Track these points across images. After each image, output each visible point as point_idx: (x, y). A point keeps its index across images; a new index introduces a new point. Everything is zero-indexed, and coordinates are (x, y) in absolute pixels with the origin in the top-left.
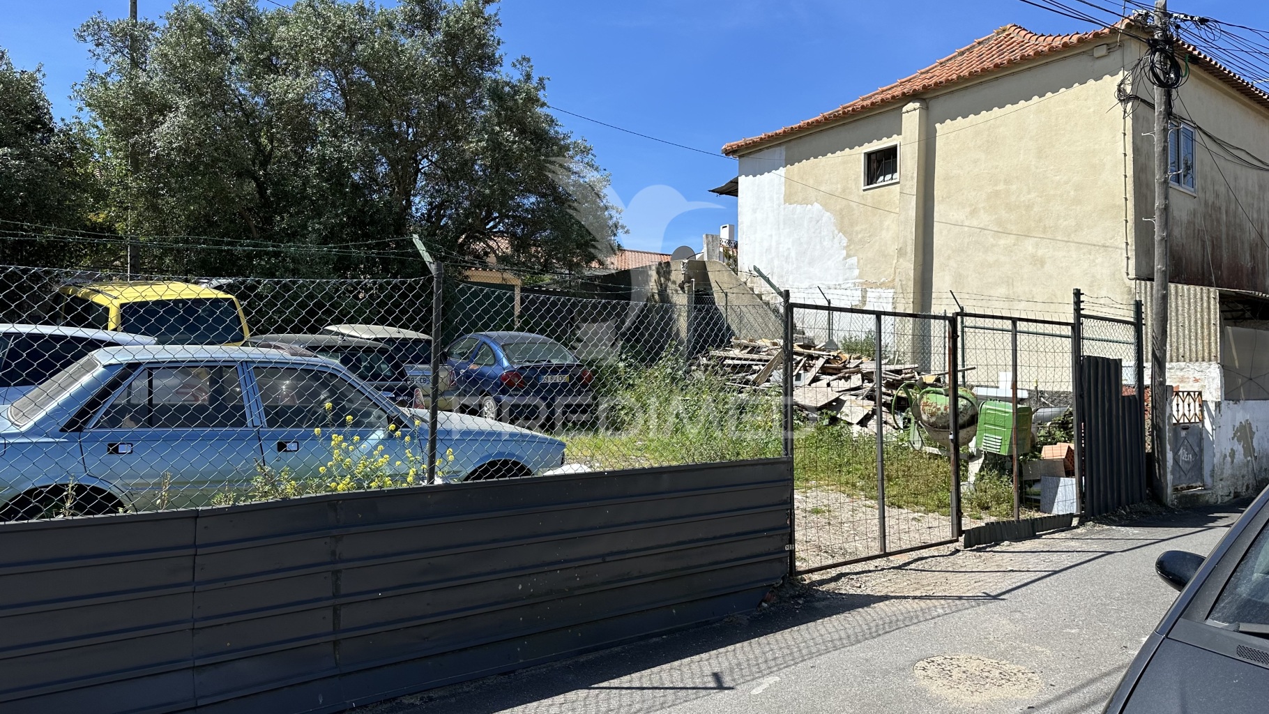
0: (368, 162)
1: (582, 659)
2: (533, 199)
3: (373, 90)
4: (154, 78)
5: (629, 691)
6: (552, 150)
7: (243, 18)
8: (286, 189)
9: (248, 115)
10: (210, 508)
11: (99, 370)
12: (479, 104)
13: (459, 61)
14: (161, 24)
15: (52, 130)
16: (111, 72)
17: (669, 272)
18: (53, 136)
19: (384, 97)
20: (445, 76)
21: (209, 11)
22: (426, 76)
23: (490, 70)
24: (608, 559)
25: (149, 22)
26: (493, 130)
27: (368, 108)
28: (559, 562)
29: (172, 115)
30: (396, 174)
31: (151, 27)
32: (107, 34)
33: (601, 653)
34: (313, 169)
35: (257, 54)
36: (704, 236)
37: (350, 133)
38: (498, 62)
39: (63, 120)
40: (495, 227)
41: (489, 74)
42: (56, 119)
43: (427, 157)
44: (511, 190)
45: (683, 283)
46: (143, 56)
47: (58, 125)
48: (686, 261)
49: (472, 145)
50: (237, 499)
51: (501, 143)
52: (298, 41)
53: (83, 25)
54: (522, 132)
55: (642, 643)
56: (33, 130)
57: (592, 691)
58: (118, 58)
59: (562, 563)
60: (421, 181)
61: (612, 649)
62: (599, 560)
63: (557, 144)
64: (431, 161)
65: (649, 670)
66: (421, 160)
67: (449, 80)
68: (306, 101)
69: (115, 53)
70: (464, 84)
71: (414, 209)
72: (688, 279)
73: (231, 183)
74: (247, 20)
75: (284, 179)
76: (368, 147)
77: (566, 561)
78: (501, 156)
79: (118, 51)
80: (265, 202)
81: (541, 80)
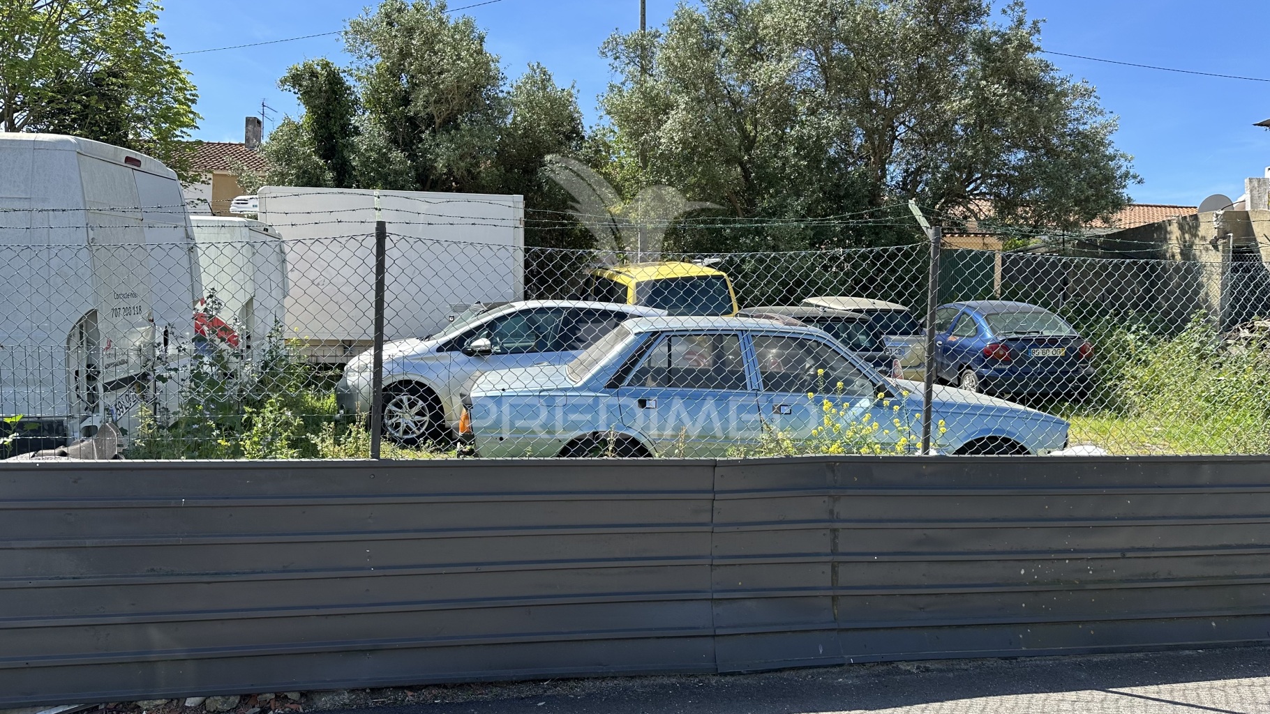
0: (845, 135)
1: (1096, 659)
2: (1021, 155)
3: (852, 63)
4: (659, 82)
5: (1157, 703)
6: (1048, 99)
7: (731, 13)
8: (768, 170)
9: (735, 104)
10: (726, 459)
11: (631, 338)
12: (962, 59)
13: (941, 17)
14: (664, 31)
15: (583, 138)
16: (626, 81)
17: (1197, 227)
18: (585, 142)
19: (863, 68)
20: (926, 36)
21: (702, 11)
22: (906, 38)
23: (976, 22)
24: (1128, 555)
25: (653, 31)
26: (978, 85)
27: (847, 81)
28: (1068, 551)
29: (673, 112)
30: (873, 143)
31: (656, 35)
32: (623, 47)
33: (1118, 656)
34: (792, 150)
35: (743, 44)
36: (1247, 181)
37: (828, 109)
38: (985, 12)
39: (591, 127)
40: (976, 189)
41: (975, 26)
42: (586, 128)
43: (903, 123)
44: (995, 147)
45: (1216, 239)
46: (650, 62)
47: (587, 133)
48: (1221, 212)
49: (955, 104)
50: (746, 453)
51: (988, 98)
52: (783, 25)
53: (604, 43)
54: (1012, 83)
55: (1171, 653)
56: (569, 138)
57: (1110, 694)
58: (631, 68)
59: (1072, 552)
60: (897, 148)
61: (1133, 654)
62: (1119, 555)
63: (1052, 91)
64: (908, 126)
65: (1182, 685)
66: (897, 127)
67: (931, 39)
68: (787, 82)
69: (629, 63)
70: (948, 42)
71: (888, 177)
72: (1223, 234)
73: (721, 170)
74: (734, 14)
75: (766, 161)
76: (846, 120)
77: (1076, 551)
78: (986, 113)
79: (632, 61)
80: (750, 186)
81: (1035, 23)
